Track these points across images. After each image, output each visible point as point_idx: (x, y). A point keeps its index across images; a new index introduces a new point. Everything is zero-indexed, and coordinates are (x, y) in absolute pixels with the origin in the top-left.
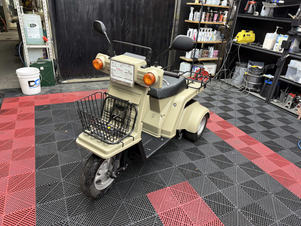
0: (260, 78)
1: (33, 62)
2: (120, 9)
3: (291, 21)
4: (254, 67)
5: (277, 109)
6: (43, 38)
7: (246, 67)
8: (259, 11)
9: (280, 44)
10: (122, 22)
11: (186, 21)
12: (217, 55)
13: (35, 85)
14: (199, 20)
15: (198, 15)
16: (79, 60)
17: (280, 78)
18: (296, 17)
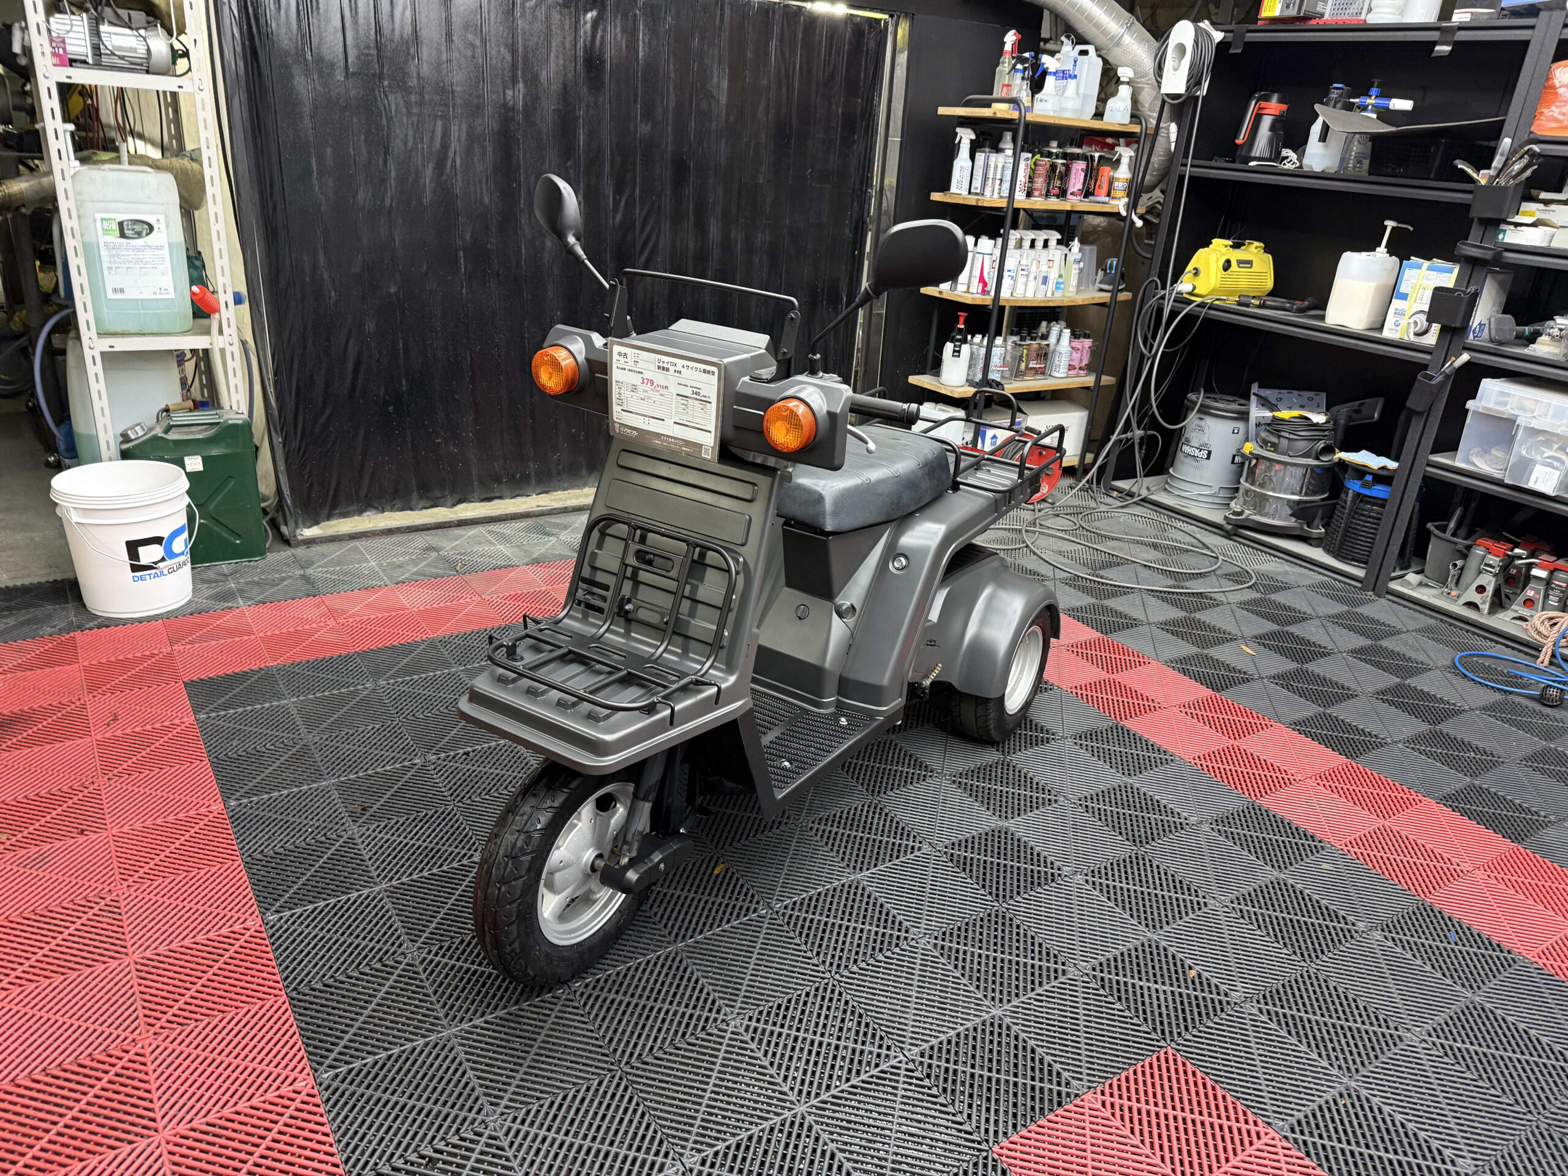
0: (1317, 470)
1: (141, 433)
2: (607, 137)
3: (1470, 196)
4: (1285, 414)
5: (1432, 622)
6: (193, 294)
7: (1244, 416)
8: (1299, 143)
9: (1420, 302)
10: (616, 204)
11: (936, 196)
12: (1085, 362)
13: (163, 560)
14: (1006, 193)
15: (996, 167)
16: (391, 408)
17: (1428, 465)
18: (1492, 179)
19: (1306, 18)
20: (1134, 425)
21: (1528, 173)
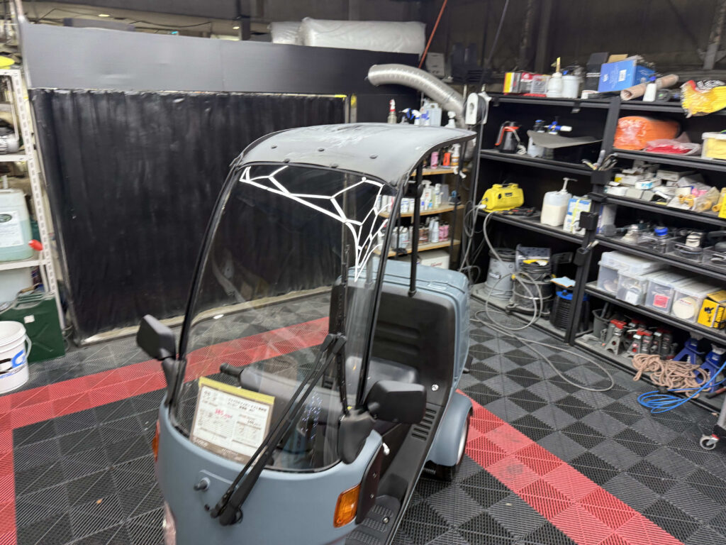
0: (545, 286)
1: (6, 307)
3: (589, 173)
4: (529, 262)
5: (592, 359)
6: (31, 244)
7: (513, 260)
8: (526, 145)
9: (576, 217)
12: (446, 235)
13: (11, 368)
16: (123, 283)
17: (586, 288)
18: (598, 167)
19: (522, 93)
20: (468, 263)
21: (613, 165)
